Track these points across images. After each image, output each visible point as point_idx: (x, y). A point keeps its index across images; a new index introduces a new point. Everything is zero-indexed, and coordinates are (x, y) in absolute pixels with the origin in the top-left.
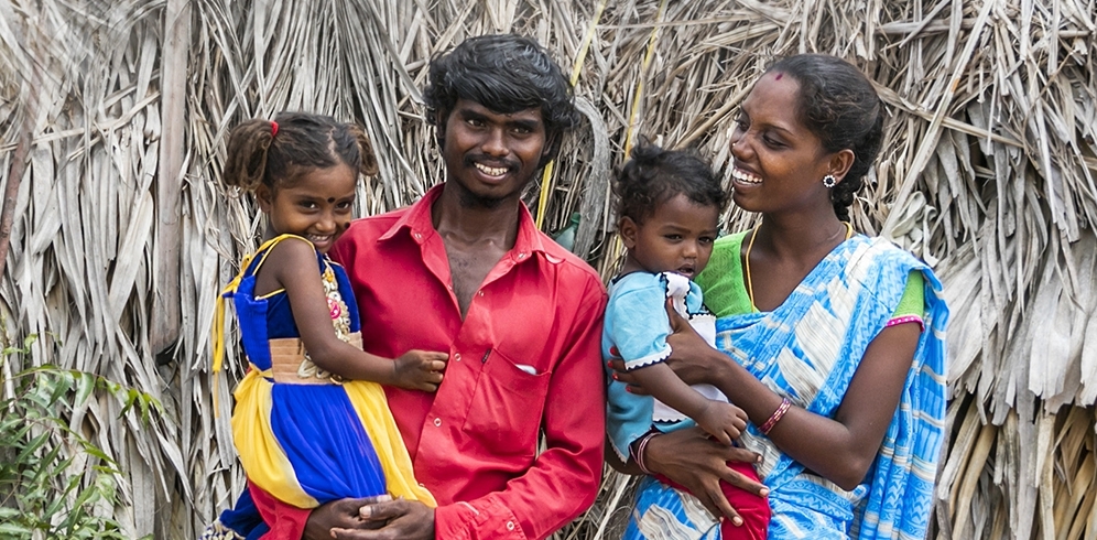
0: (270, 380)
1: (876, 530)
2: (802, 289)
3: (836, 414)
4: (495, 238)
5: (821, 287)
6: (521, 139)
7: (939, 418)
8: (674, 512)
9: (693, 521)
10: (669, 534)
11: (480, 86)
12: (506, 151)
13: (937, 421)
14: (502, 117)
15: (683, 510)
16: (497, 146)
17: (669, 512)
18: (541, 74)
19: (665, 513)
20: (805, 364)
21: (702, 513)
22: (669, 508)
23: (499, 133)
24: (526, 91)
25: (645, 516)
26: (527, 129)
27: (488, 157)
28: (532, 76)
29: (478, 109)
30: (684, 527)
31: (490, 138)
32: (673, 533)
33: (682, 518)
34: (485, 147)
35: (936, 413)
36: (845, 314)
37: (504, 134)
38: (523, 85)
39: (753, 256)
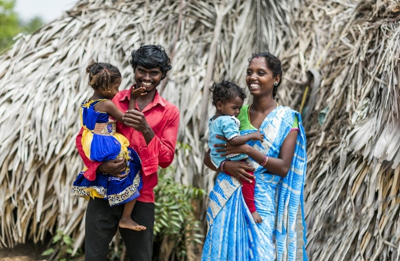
0: (93, 133)
1: (287, 189)
2: (266, 119)
3: (280, 157)
4: (149, 100)
5: (271, 119)
6: (155, 75)
7: (304, 158)
8: (229, 182)
9: (235, 184)
10: (228, 188)
11: (142, 62)
12: (150, 79)
13: (303, 159)
14: (148, 70)
15: (232, 182)
16: (148, 78)
17: (228, 182)
18: (159, 58)
19: (227, 182)
20: (266, 141)
21: (237, 182)
22: (228, 180)
23: (148, 74)
24: (155, 63)
25: (221, 183)
26: (156, 73)
27: (145, 81)
28: (156, 59)
29: (142, 68)
30: (232, 186)
31: (145, 76)
32: (229, 188)
33: (232, 184)
34: (144, 78)
35: (303, 157)
36: (278, 127)
37: (149, 75)
38: (154, 62)
39: (250, 111)
